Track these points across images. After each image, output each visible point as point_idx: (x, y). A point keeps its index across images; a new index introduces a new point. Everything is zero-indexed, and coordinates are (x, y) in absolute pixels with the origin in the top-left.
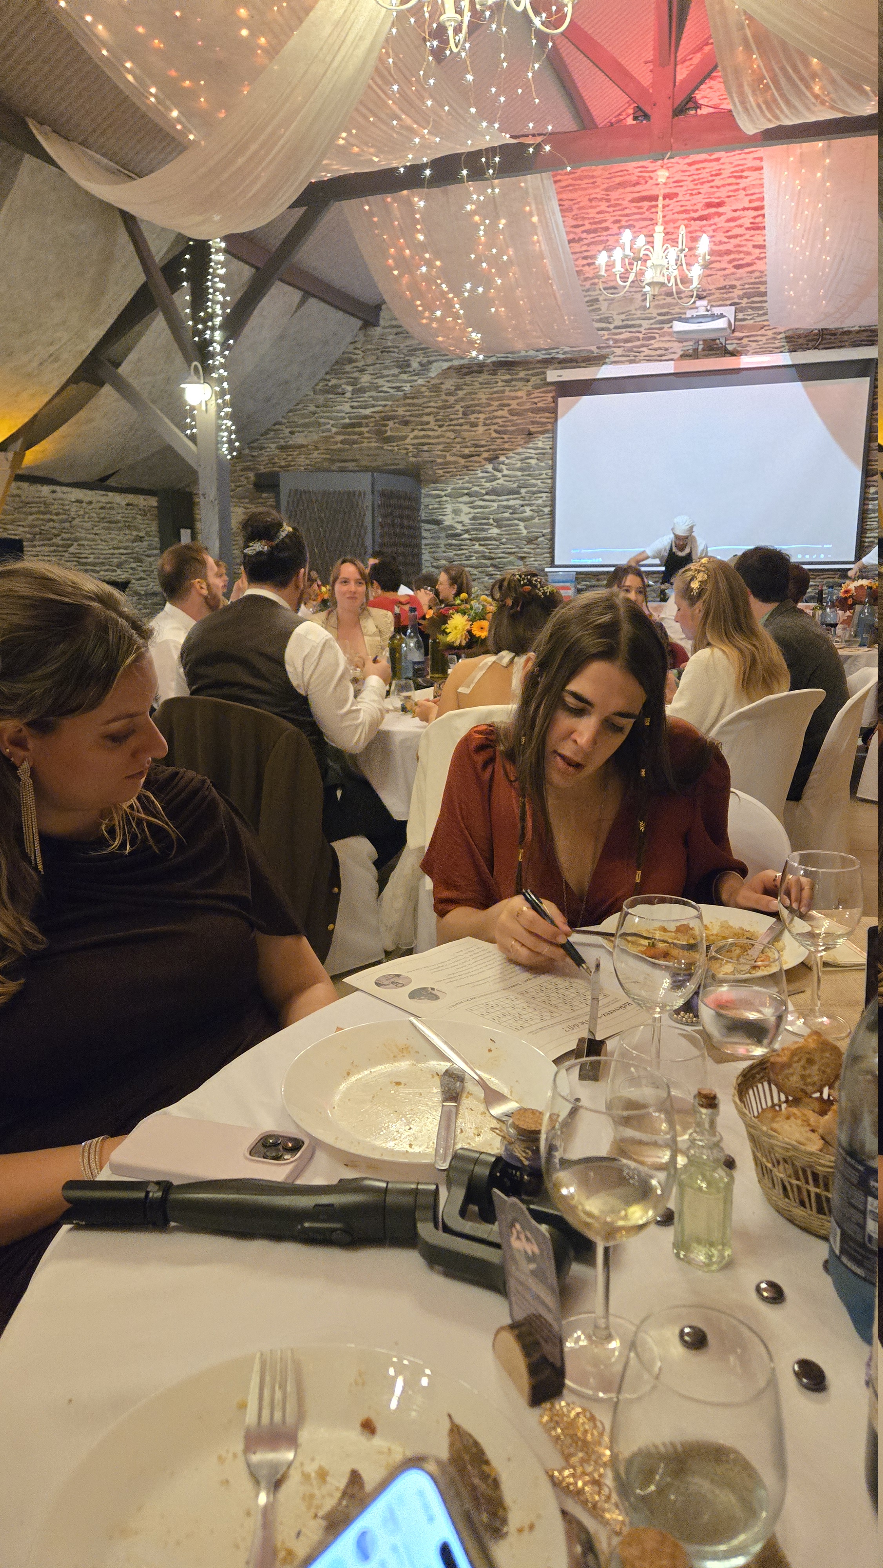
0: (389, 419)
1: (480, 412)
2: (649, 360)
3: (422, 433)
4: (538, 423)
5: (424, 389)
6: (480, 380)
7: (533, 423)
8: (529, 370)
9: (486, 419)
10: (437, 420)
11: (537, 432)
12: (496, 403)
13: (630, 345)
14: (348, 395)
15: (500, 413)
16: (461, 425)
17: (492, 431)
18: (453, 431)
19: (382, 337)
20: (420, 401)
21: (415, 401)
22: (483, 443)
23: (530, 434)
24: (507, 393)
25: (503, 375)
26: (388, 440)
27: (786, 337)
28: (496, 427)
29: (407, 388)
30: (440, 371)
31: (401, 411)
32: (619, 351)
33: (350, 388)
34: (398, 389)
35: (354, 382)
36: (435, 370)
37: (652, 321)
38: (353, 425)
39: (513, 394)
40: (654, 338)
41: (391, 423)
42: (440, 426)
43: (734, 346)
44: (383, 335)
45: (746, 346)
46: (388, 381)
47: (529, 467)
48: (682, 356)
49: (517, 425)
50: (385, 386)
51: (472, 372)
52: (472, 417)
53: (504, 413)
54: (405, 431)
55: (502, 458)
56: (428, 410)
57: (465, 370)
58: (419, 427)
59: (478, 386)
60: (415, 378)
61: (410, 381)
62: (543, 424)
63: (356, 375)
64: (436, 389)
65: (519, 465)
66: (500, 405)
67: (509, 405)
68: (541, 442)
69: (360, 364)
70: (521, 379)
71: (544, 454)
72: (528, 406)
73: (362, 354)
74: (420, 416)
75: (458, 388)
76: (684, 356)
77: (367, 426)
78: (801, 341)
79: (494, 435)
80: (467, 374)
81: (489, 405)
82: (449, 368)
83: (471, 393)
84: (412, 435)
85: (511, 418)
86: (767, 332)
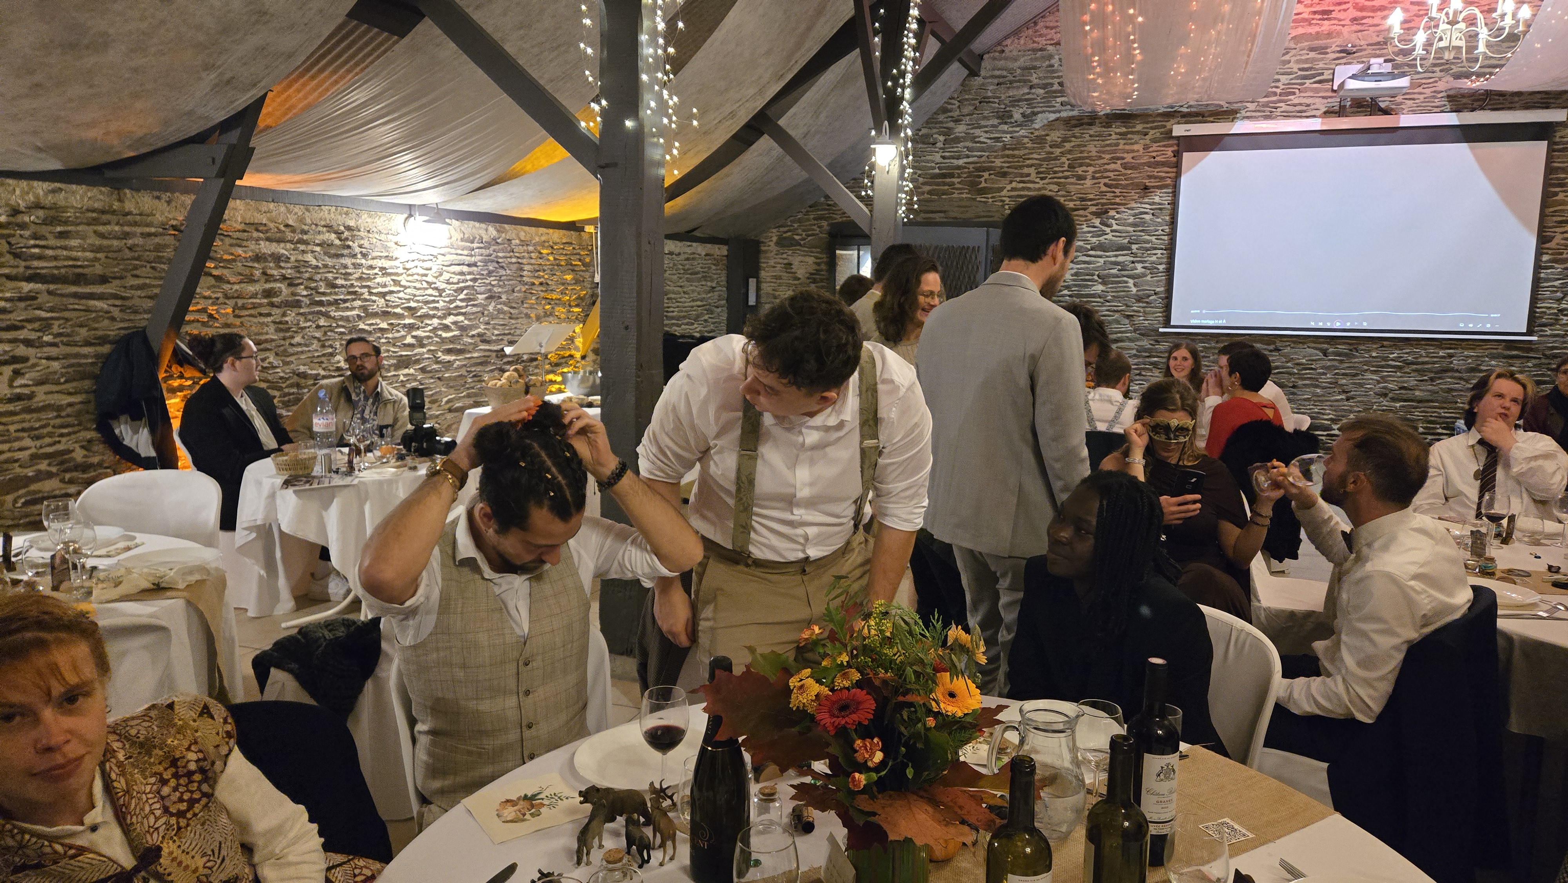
0: (985, 170)
1: (1090, 165)
2: (1287, 116)
3: (1022, 185)
4: (1156, 177)
5: (1026, 140)
6: (1091, 132)
7: (1150, 177)
8: (1147, 123)
9: (1095, 172)
10: (1038, 173)
11: (1153, 187)
12: (1108, 156)
14: (940, 145)
15: (1112, 166)
16: (1066, 178)
17: (1101, 185)
18: (1057, 184)
19: (982, 87)
20: (1022, 152)
21: (1016, 152)
22: (1091, 196)
23: (1146, 188)
24: (1121, 147)
25: (1117, 129)
26: (983, 191)
27: (1448, 96)
28: (1106, 181)
29: (1007, 138)
30: (1046, 122)
31: (998, 163)
32: (1251, 107)
33: (942, 138)
34: (997, 139)
35: (947, 132)
36: (1040, 122)
37: (1292, 76)
38: (944, 176)
39: (1127, 147)
40: (1293, 94)
41: (986, 175)
42: (1042, 179)
43: (1387, 103)
44: (983, 84)
45: (1401, 103)
46: (986, 132)
47: (1143, 223)
48: (1325, 113)
49: (1132, 179)
50: (982, 136)
51: (1082, 124)
52: (1080, 171)
53: (1117, 166)
54: (1002, 182)
55: (1112, 213)
56: (1028, 162)
57: (1074, 122)
58: (1018, 179)
59: (1088, 138)
60: (1018, 129)
61: (1011, 132)
62: (1162, 179)
63: (951, 125)
64: (1040, 140)
65: (1131, 220)
66: (1113, 158)
67: (1123, 158)
68: (1160, 197)
69: (956, 114)
70: (1138, 132)
71: (1160, 209)
72: (1145, 160)
73: (957, 104)
74: (1021, 167)
75: (1065, 140)
76: (1328, 113)
77: (959, 177)
78: (1464, 100)
79: (1104, 189)
80: (1075, 126)
81: (1101, 158)
82: (1057, 119)
83: (1079, 146)
84: (1009, 187)
85: (1124, 171)
86: (1425, 91)
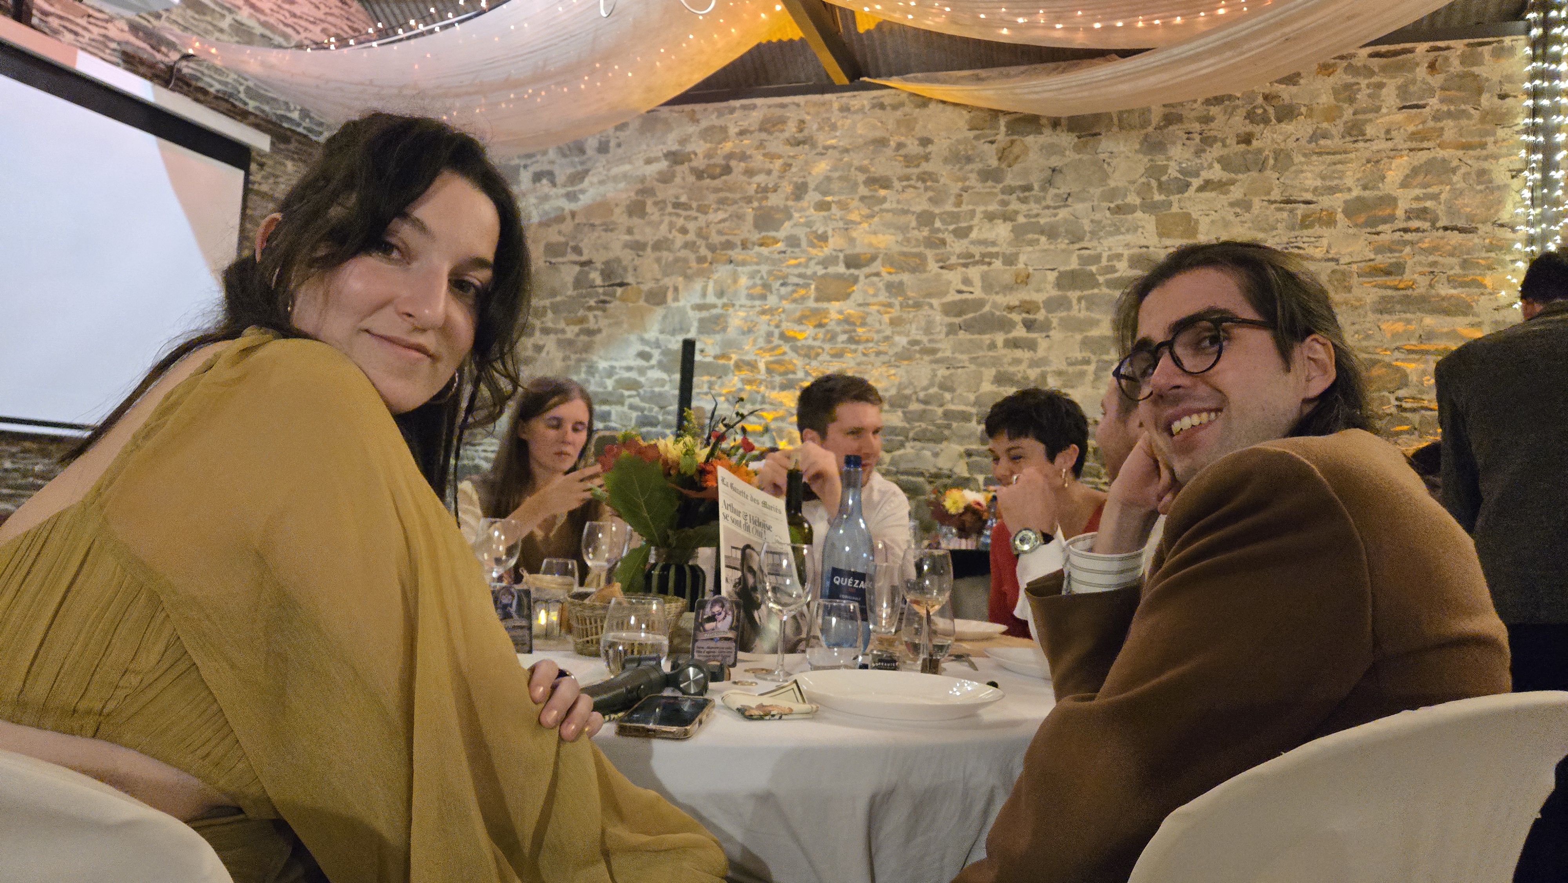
86: (90, 27)
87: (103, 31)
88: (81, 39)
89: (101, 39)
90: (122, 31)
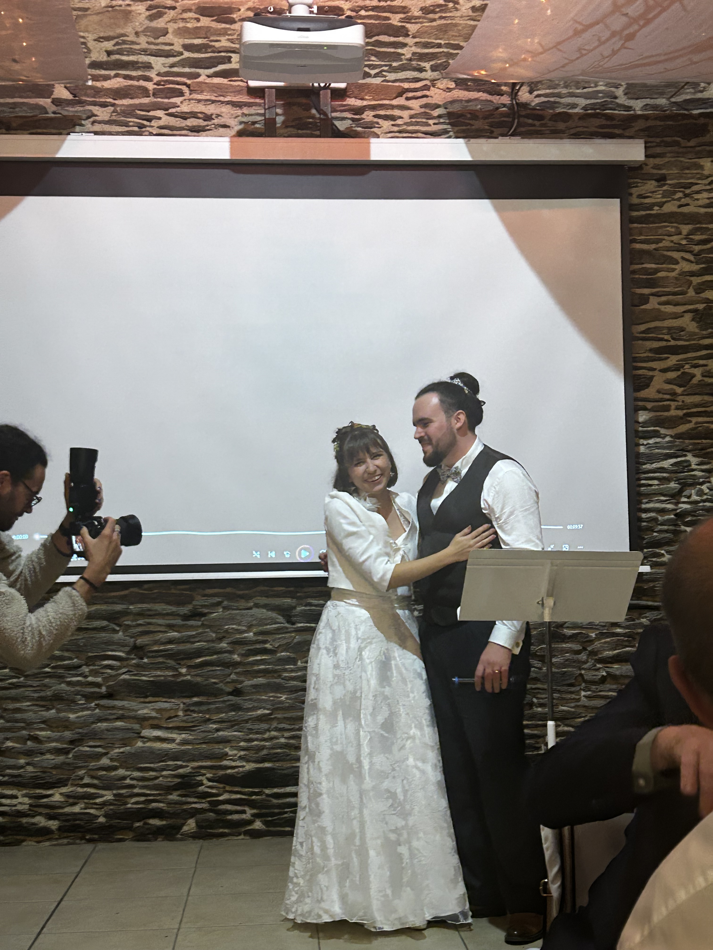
13: (126, 102)
32: (103, 114)
37: (172, 60)
40: (181, 94)
43: (346, 122)
45: (370, 123)
76: (245, 133)
78: (478, 124)
86: (410, 103)
87: (424, 101)
88: (399, 122)
89: (423, 110)
90: (449, 90)
